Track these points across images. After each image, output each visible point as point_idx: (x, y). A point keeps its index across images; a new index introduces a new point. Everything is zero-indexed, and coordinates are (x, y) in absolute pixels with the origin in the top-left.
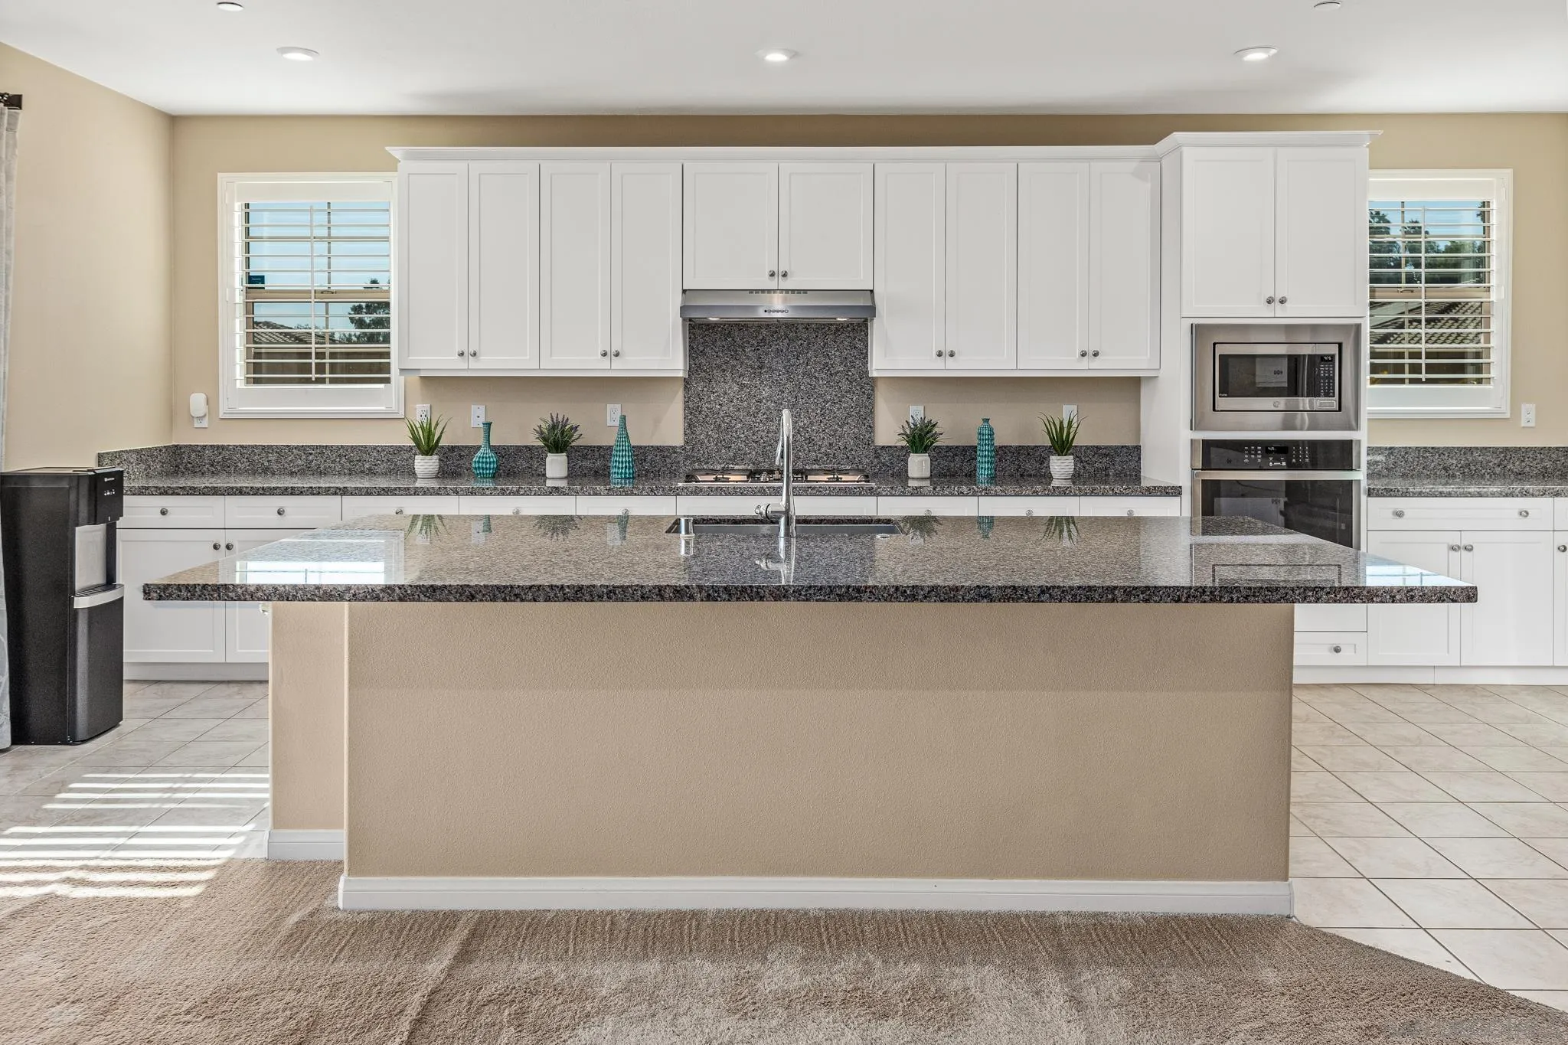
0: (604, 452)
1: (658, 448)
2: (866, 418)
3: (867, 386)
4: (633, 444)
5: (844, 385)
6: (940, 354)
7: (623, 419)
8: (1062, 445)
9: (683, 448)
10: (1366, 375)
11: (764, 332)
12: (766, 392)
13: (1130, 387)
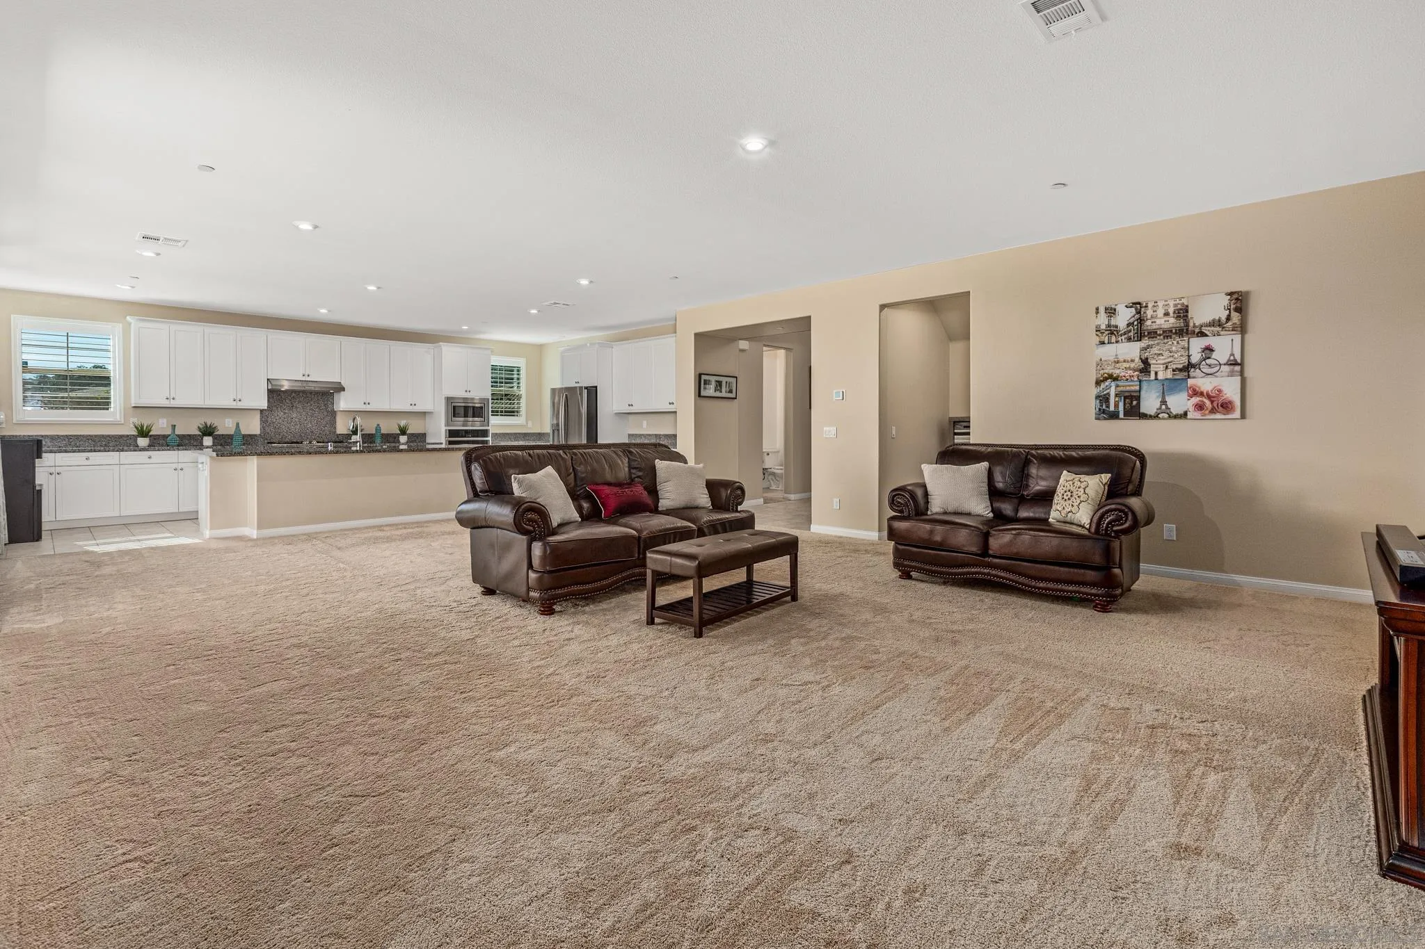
0: (230, 437)
1: (249, 435)
2: (333, 423)
3: (333, 414)
4: (243, 433)
5: (325, 413)
6: (365, 404)
7: (238, 424)
8: (403, 431)
9: (260, 435)
10: (490, 413)
11: (294, 394)
12: (294, 415)
13: (423, 414)
